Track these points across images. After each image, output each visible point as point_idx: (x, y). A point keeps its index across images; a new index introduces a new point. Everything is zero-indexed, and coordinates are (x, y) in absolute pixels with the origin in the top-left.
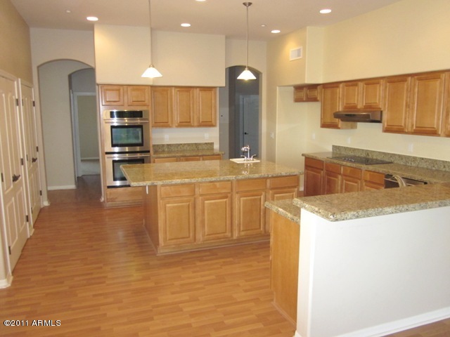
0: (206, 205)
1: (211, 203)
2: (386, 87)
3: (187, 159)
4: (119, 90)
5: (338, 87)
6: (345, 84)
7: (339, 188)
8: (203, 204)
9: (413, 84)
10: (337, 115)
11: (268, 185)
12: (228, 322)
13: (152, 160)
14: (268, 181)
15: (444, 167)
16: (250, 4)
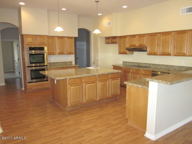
0: (87, 87)
1: (88, 86)
2: (148, 38)
3: (63, 68)
4: (33, 37)
5: (126, 38)
6: (130, 36)
7: (130, 78)
8: (85, 86)
9: (160, 36)
10: (127, 49)
11: (110, 77)
12: (116, 133)
13: (48, 69)
14: (110, 75)
15: (172, 67)
16: (98, 1)
